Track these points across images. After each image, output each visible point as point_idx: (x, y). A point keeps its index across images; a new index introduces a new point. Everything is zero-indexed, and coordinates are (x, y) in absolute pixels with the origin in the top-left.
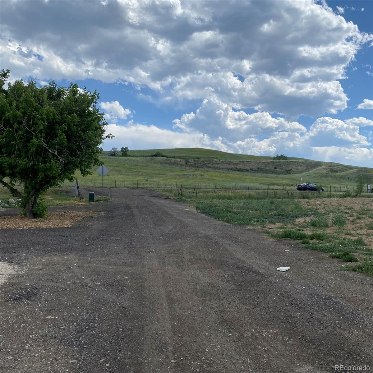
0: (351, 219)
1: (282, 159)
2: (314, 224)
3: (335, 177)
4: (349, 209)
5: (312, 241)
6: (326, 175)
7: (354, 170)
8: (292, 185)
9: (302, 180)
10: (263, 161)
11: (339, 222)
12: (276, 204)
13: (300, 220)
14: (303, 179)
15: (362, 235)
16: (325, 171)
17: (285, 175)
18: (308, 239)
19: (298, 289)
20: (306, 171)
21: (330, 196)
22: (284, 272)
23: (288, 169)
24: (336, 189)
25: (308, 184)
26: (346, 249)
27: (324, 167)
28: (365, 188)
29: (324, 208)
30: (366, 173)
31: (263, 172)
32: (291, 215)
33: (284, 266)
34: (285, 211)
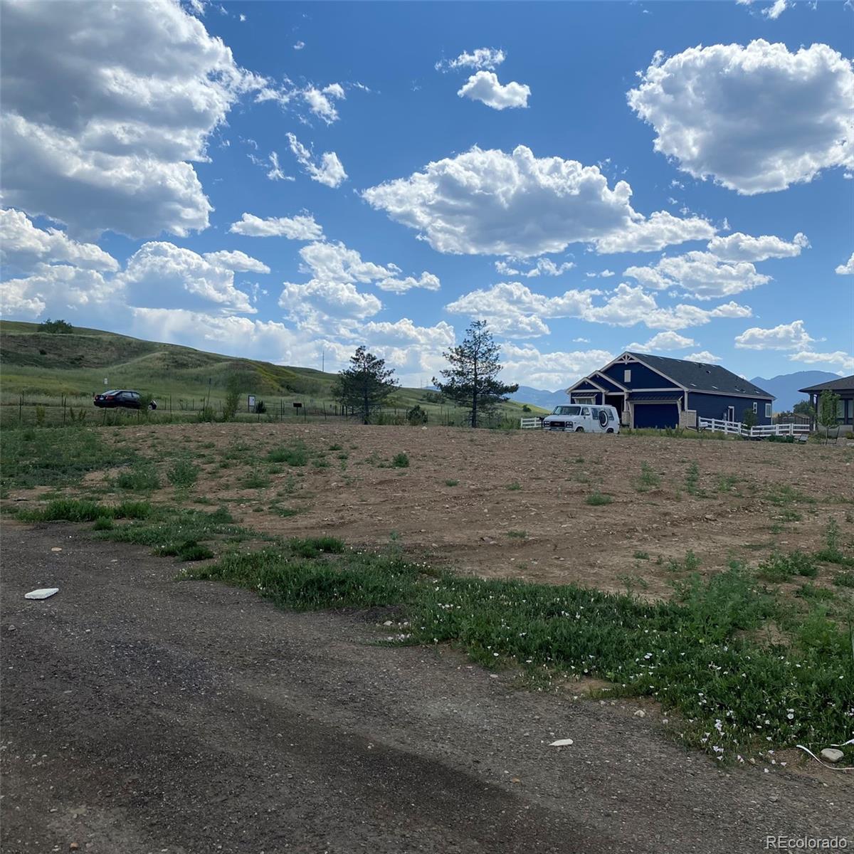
0: (209, 468)
1: (60, 331)
2: (125, 484)
3: (181, 378)
4: (207, 447)
5: (118, 523)
6: (163, 372)
7: (224, 363)
8: (84, 395)
9: (106, 383)
10: (12, 334)
11: (184, 477)
12: (40, 439)
13: (95, 477)
14: (109, 382)
15: (228, 501)
16: (161, 364)
17: (67, 371)
18: (110, 517)
19: (74, 636)
20: (117, 361)
21: (168, 421)
22: (43, 602)
23: (74, 356)
24: (184, 405)
25: (121, 392)
26: (192, 534)
27: (158, 354)
28: (242, 403)
29: (154, 446)
30: (247, 372)
31: (12, 362)
32: (75, 466)
33: (44, 586)
34: (61, 455)
